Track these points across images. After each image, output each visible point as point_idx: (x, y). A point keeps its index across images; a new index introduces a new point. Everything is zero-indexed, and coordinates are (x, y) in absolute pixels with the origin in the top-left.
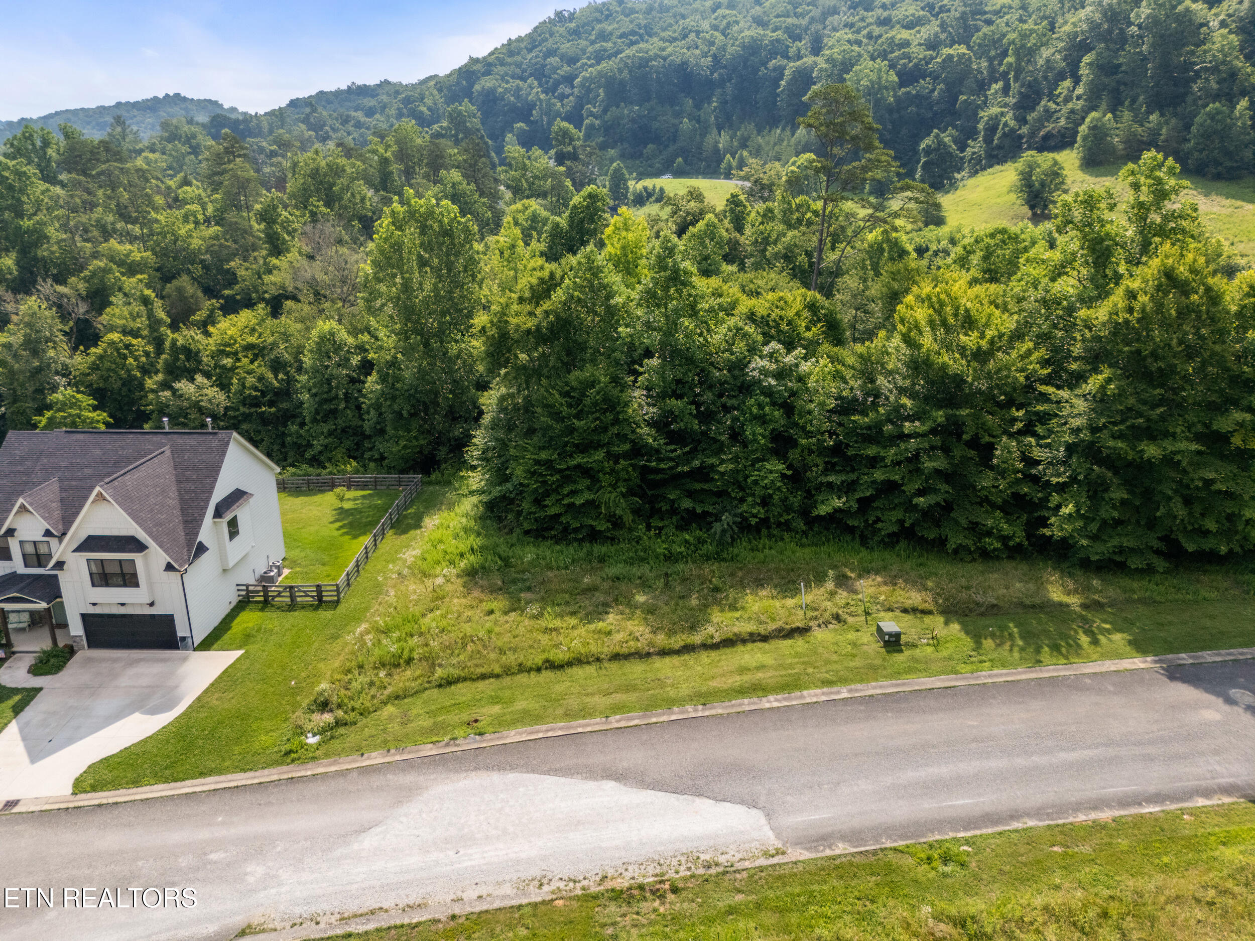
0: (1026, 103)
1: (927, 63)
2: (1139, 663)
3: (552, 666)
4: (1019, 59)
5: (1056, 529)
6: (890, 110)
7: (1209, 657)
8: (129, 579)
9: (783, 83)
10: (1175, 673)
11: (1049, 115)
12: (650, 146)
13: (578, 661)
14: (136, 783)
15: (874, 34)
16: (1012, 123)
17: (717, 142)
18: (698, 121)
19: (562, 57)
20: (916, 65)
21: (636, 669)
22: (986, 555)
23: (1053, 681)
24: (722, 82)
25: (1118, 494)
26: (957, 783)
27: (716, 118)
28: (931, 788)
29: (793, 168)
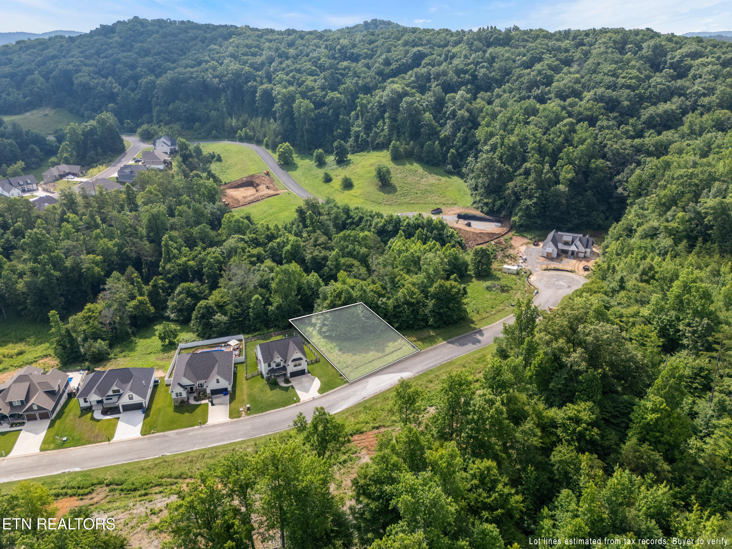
0: (368, 128)
1: (324, 98)
2: (445, 342)
3: (370, 362)
4: (361, 108)
5: (430, 323)
6: (313, 120)
7: (452, 339)
8: (300, 365)
9: (257, 95)
10: (449, 343)
11: (377, 134)
12: (196, 124)
13: (373, 360)
14: (328, 391)
15: (297, 78)
16: (365, 136)
17: (231, 123)
18: (218, 110)
19: (125, 65)
20: (320, 99)
21: (382, 359)
22: (420, 328)
23: (435, 348)
24: (224, 90)
25: (438, 317)
26: (430, 363)
27: (226, 108)
28: (427, 364)
29: (281, 150)
